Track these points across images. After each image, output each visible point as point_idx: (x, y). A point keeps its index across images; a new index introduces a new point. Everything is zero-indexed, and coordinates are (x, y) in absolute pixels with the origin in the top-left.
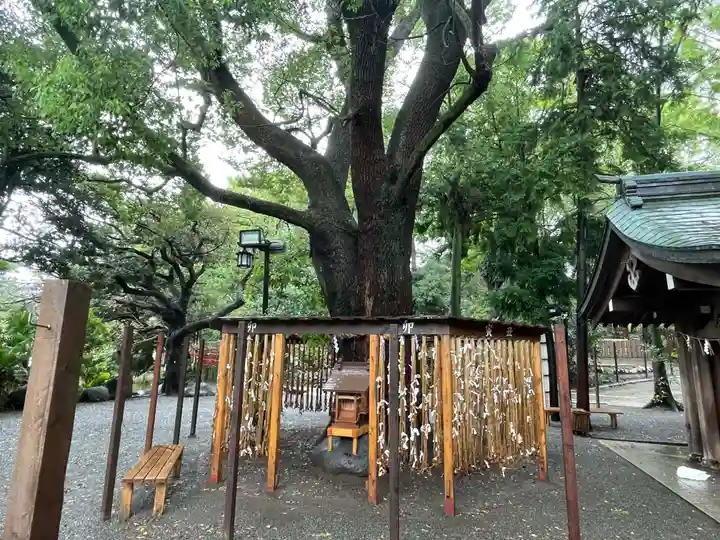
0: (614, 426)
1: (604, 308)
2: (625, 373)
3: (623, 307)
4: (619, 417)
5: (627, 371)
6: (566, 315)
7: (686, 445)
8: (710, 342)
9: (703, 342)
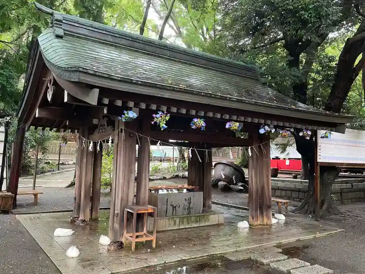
0: (36, 203)
1: (33, 116)
2: (66, 164)
3: (45, 114)
4: (39, 196)
5: (66, 163)
6: (8, 118)
7: (72, 211)
8: (93, 142)
9: (90, 143)
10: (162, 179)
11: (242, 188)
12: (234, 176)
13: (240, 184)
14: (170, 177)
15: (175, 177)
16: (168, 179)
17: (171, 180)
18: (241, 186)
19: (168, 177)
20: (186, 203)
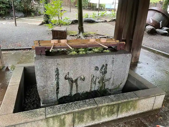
10: (104, 22)
11: (167, 32)
12: (161, 21)
13: (166, 28)
14: (109, 20)
15: (113, 21)
16: (108, 22)
17: (110, 22)
18: (166, 30)
19: (108, 20)
20: (98, 74)
